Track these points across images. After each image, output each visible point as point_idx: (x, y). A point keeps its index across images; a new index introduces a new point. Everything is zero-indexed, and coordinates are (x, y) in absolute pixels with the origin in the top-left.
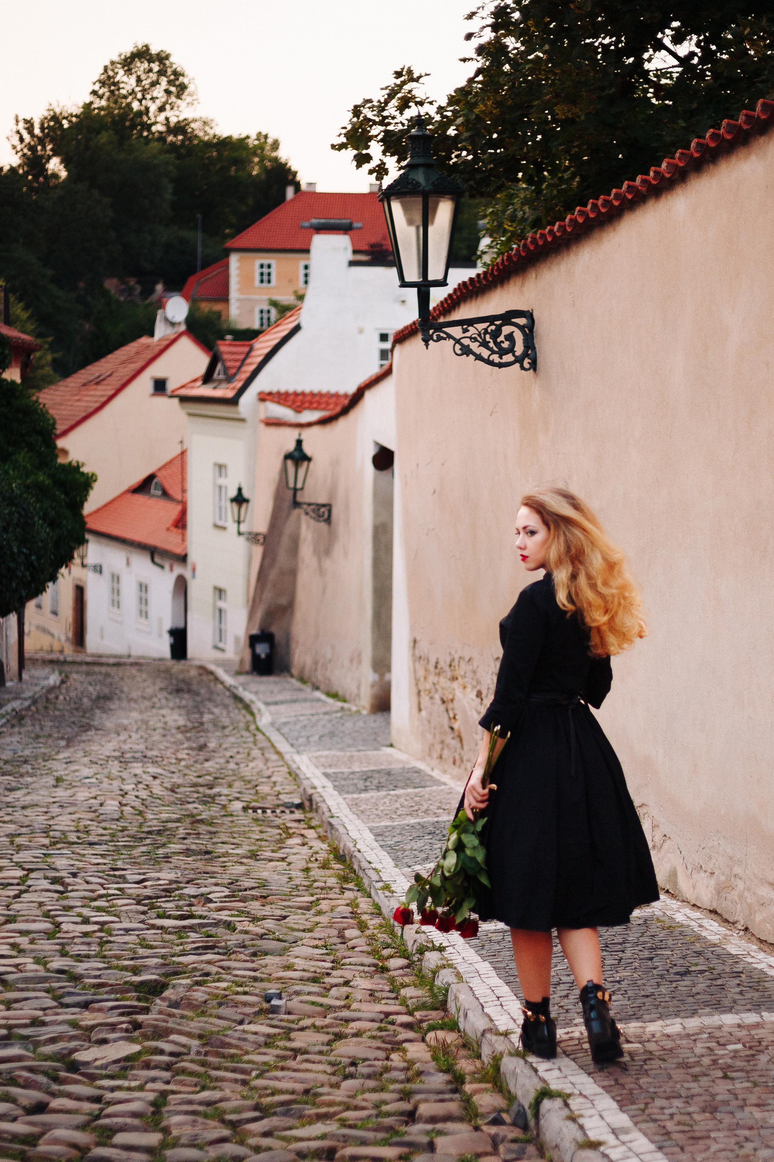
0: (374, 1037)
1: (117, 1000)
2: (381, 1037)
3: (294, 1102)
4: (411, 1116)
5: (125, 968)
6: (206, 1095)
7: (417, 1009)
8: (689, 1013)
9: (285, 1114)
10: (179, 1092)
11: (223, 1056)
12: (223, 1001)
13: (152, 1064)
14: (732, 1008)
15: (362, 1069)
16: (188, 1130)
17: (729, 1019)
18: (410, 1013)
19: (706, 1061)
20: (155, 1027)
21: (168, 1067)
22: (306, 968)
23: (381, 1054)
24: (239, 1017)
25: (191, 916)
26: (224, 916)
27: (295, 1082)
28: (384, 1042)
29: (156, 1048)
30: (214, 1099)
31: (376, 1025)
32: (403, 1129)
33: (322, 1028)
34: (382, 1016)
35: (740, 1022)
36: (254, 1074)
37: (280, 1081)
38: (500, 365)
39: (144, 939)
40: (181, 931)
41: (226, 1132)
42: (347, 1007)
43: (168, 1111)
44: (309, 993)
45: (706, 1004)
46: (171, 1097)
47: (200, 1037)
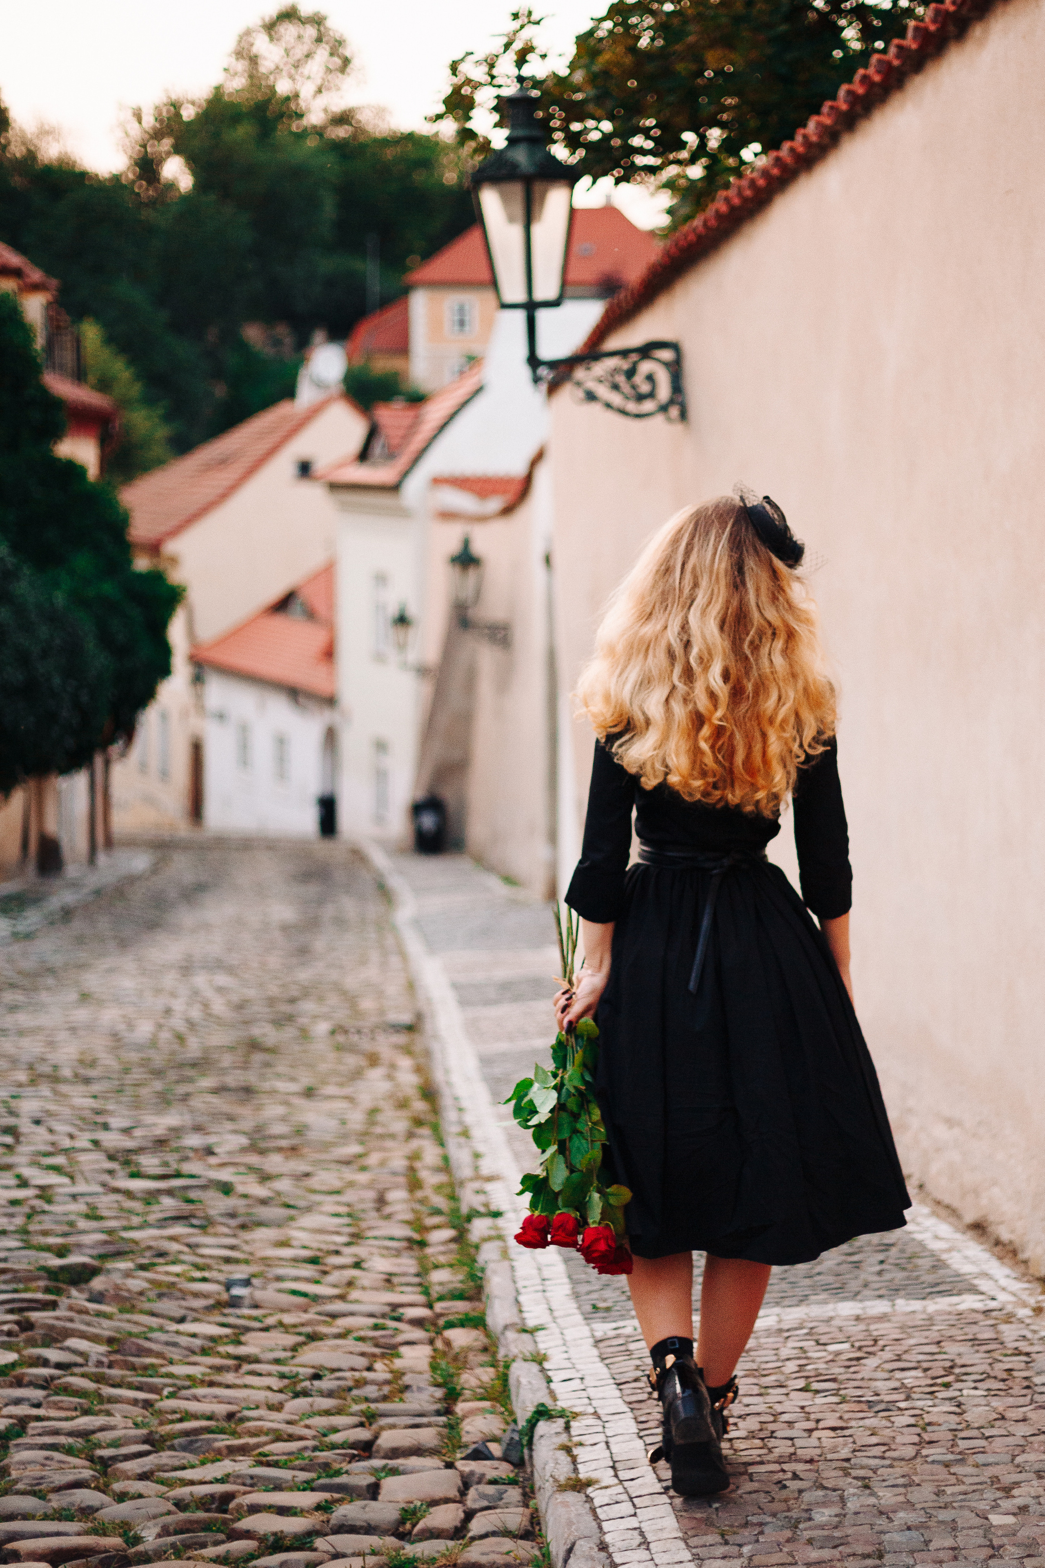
0: (361, 1339)
1: (15, 1291)
2: (373, 1338)
3: (208, 1430)
4: (366, 1449)
5: (48, 1248)
6: (84, 1422)
7: (441, 1298)
8: (795, 1300)
9: (184, 1448)
10: (48, 1419)
11: (133, 1367)
12: (166, 1291)
13: (26, 1379)
14: (857, 1293)
15: (325, 1384)
16: (34, 1471)
17: (847, 1308)
18: (430, 1306)
19: (791, 1366)
20: (52, 1327)
21: (45, 1384)
22: (307, 1243)
23: (362, 1362)
24: (179, 1313)
25: (178, 1175)
26: (225, 1175)
27: (220, 1402)
28: (377, 1345)
29: (39, 1358)
30: (92, 1428)
31: (371, 1321)
32: (345, 1466)
33: (295, 1326)
34: (387, 1309)
35: (859, 1312)
36: (165, 1392)
37: (199, 1401)
38: (638, 416)
39: (96, 1208)
40: (150, 1197)
41: (87, 1474)
42: (342, 1297)
43: (17, 1445)
44: (296, 1279)
45: (826, 1288)
46: (33, 1424)
47: (110, 1341)
